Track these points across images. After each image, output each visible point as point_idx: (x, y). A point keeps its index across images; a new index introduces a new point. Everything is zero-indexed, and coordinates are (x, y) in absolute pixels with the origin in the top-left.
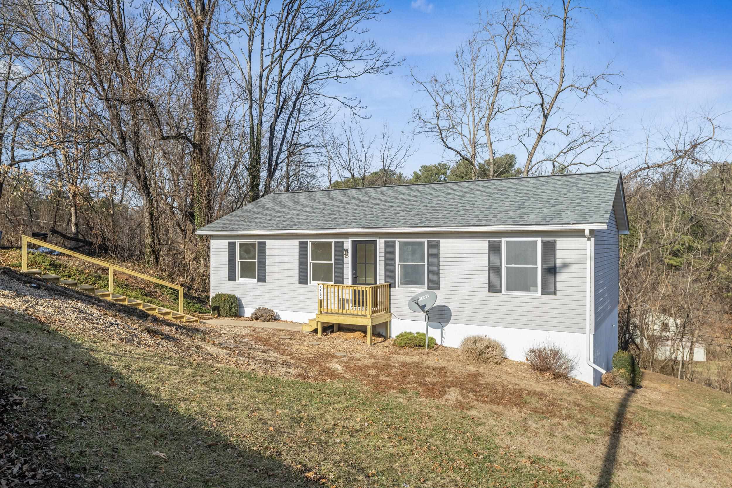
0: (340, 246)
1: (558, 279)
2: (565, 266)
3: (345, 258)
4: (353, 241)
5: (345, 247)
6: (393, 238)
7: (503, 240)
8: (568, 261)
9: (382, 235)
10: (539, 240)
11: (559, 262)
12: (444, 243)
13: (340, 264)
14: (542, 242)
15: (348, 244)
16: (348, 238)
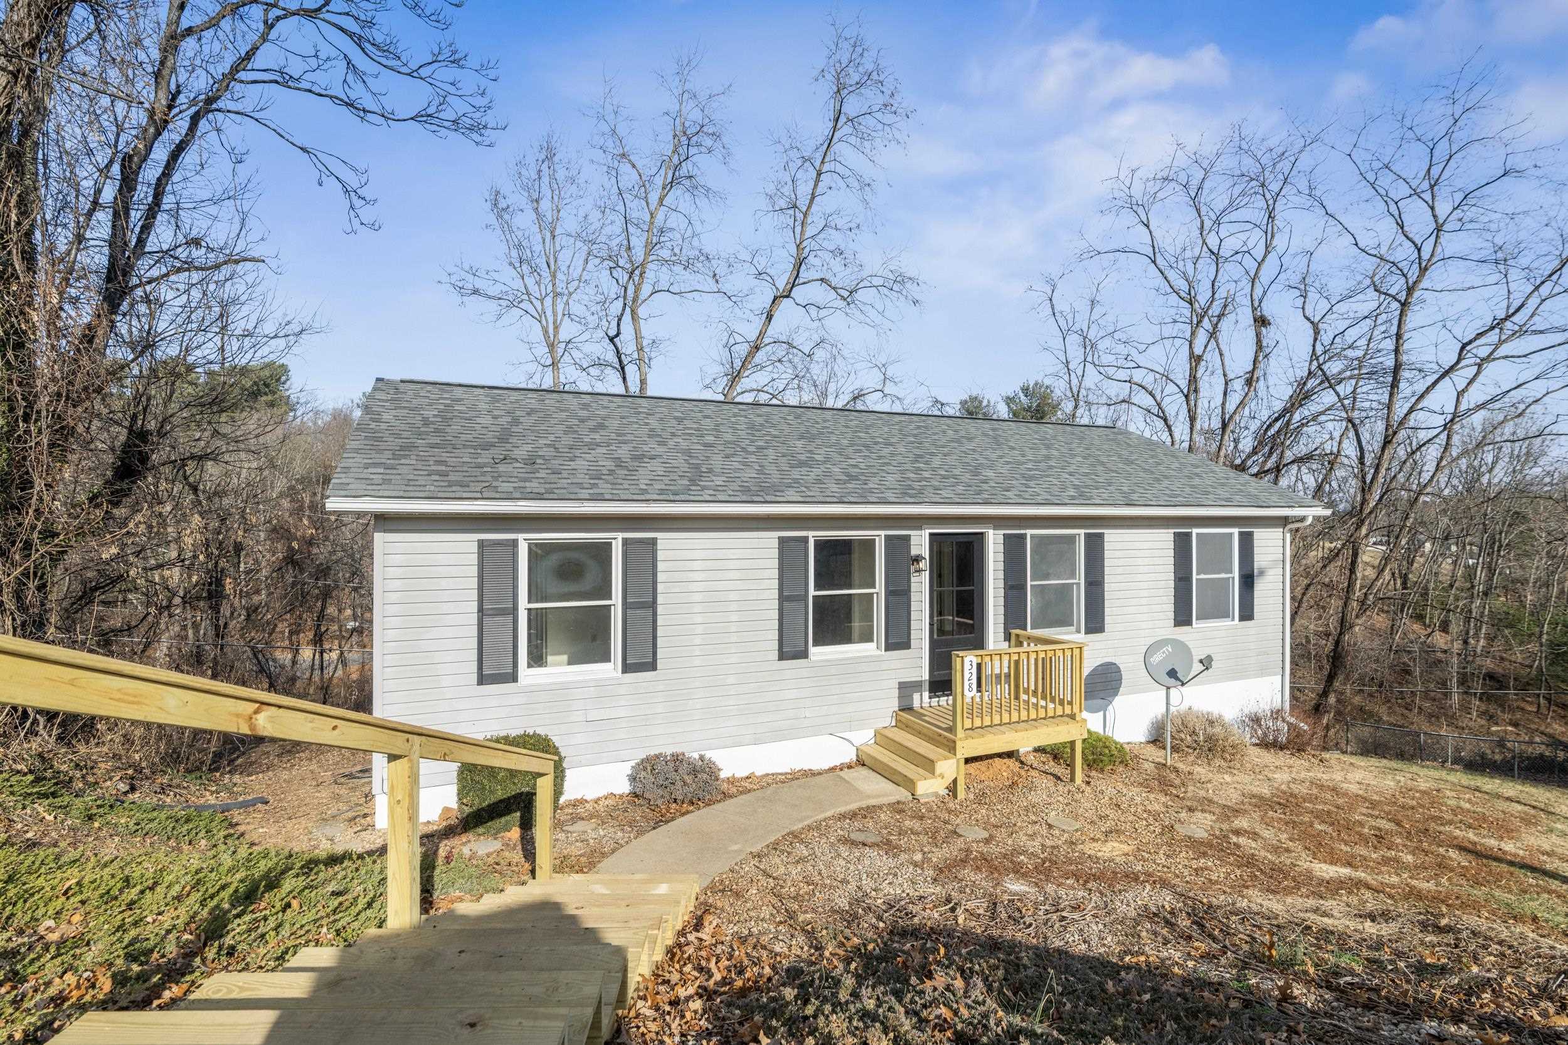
0: (898, 548)
1: (1255, 594)
2: (1261, 572)
3: (913, 579)
4: (931, 535)
5: (914, 552)
6: (1020, 528)
7: (1194, 532)
8: (1264, 564)
9: (998, 521)
10: (1236, 532)
11: (1256, 567)
12: (1113, 538)
13: (899, 595)
14: (1239, 533)
15: (920, 543)
16: (920, 528)
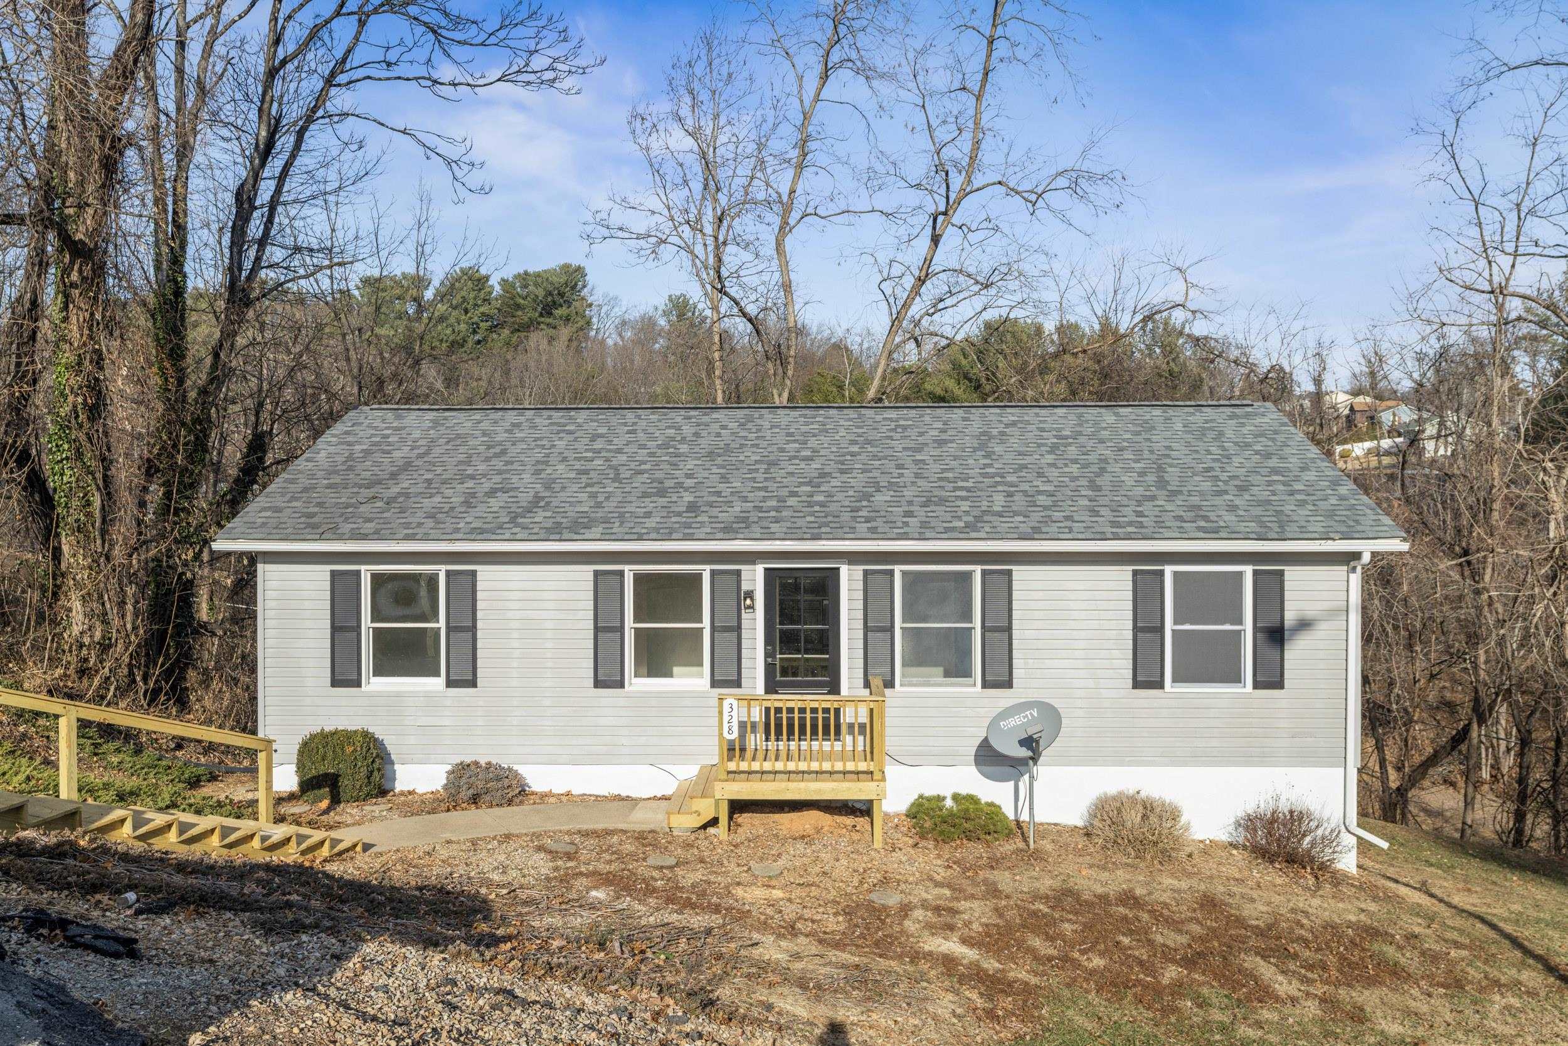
0: (726, 582)
1: (1288, 655)
2: (1304, 625)
3: (745, 616)
4: (766, 569)
5: (745, 586)
6: (885, 564)
7: (1169, 570)
8: (1309, 614)
9: (853, 558)
10: (1248, 570)
11: (1290, 617)
13: (727, 631)
14: (1255, 572)
15: (755, 578)
16: (752, 563)
